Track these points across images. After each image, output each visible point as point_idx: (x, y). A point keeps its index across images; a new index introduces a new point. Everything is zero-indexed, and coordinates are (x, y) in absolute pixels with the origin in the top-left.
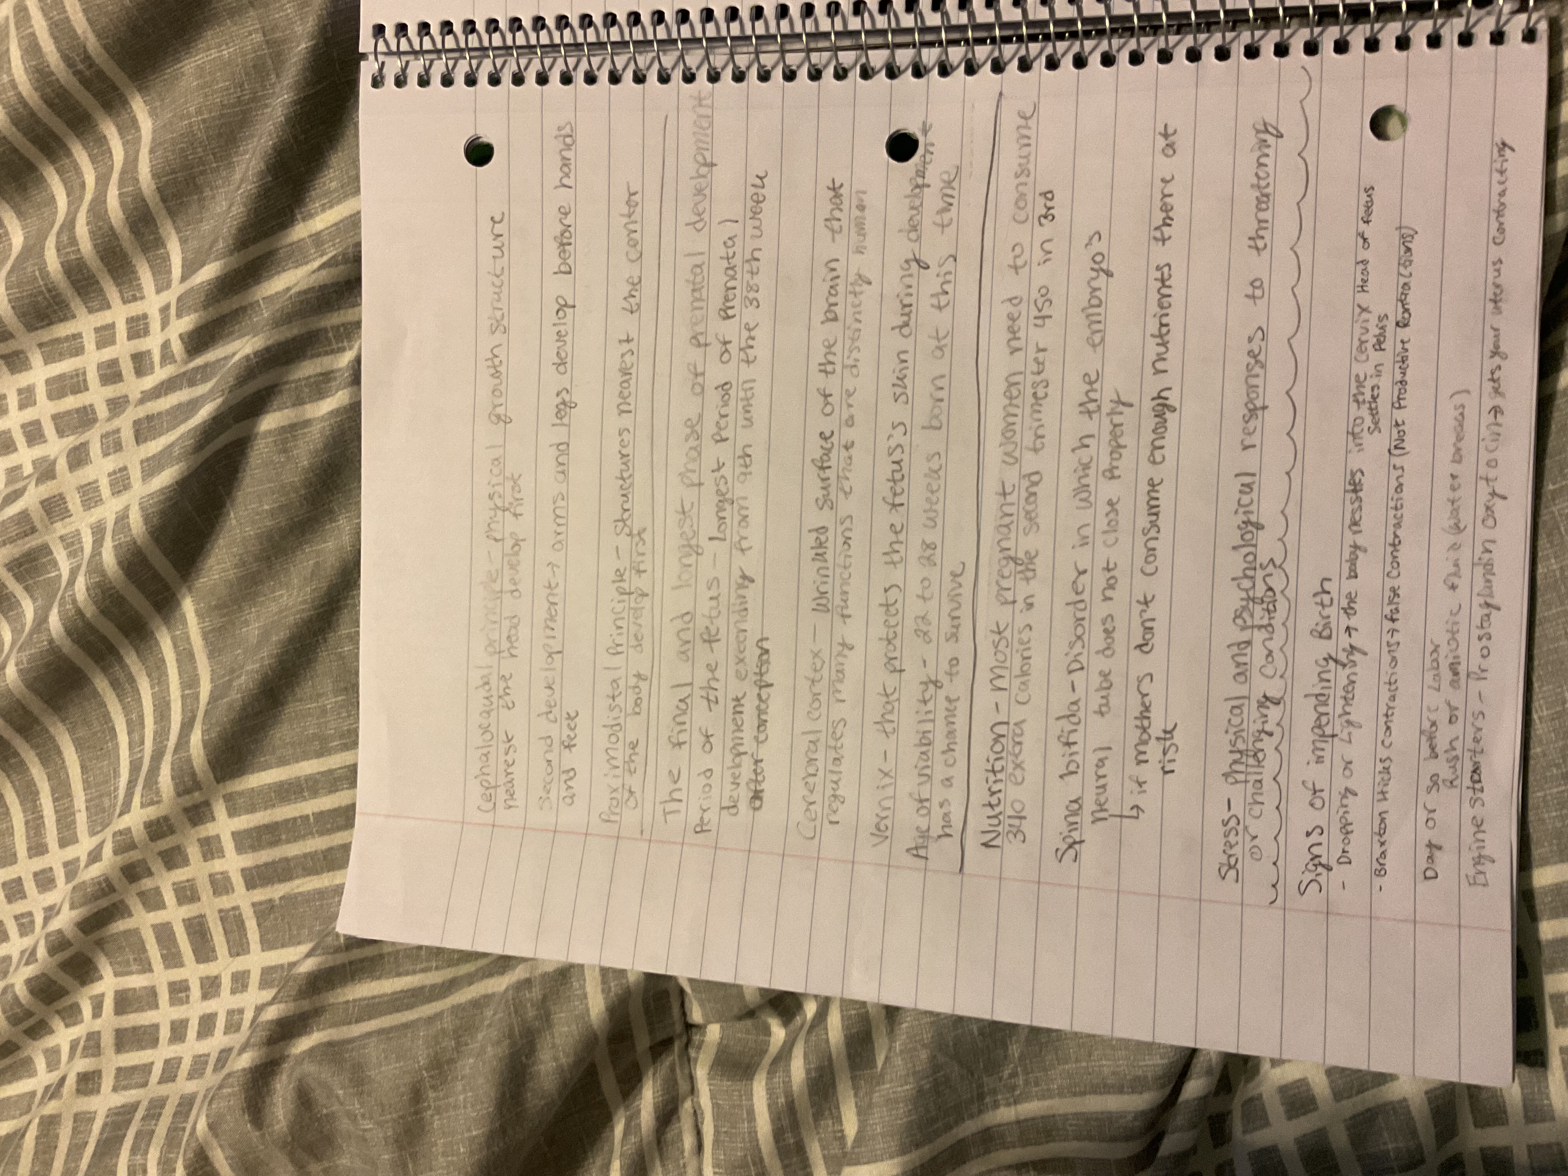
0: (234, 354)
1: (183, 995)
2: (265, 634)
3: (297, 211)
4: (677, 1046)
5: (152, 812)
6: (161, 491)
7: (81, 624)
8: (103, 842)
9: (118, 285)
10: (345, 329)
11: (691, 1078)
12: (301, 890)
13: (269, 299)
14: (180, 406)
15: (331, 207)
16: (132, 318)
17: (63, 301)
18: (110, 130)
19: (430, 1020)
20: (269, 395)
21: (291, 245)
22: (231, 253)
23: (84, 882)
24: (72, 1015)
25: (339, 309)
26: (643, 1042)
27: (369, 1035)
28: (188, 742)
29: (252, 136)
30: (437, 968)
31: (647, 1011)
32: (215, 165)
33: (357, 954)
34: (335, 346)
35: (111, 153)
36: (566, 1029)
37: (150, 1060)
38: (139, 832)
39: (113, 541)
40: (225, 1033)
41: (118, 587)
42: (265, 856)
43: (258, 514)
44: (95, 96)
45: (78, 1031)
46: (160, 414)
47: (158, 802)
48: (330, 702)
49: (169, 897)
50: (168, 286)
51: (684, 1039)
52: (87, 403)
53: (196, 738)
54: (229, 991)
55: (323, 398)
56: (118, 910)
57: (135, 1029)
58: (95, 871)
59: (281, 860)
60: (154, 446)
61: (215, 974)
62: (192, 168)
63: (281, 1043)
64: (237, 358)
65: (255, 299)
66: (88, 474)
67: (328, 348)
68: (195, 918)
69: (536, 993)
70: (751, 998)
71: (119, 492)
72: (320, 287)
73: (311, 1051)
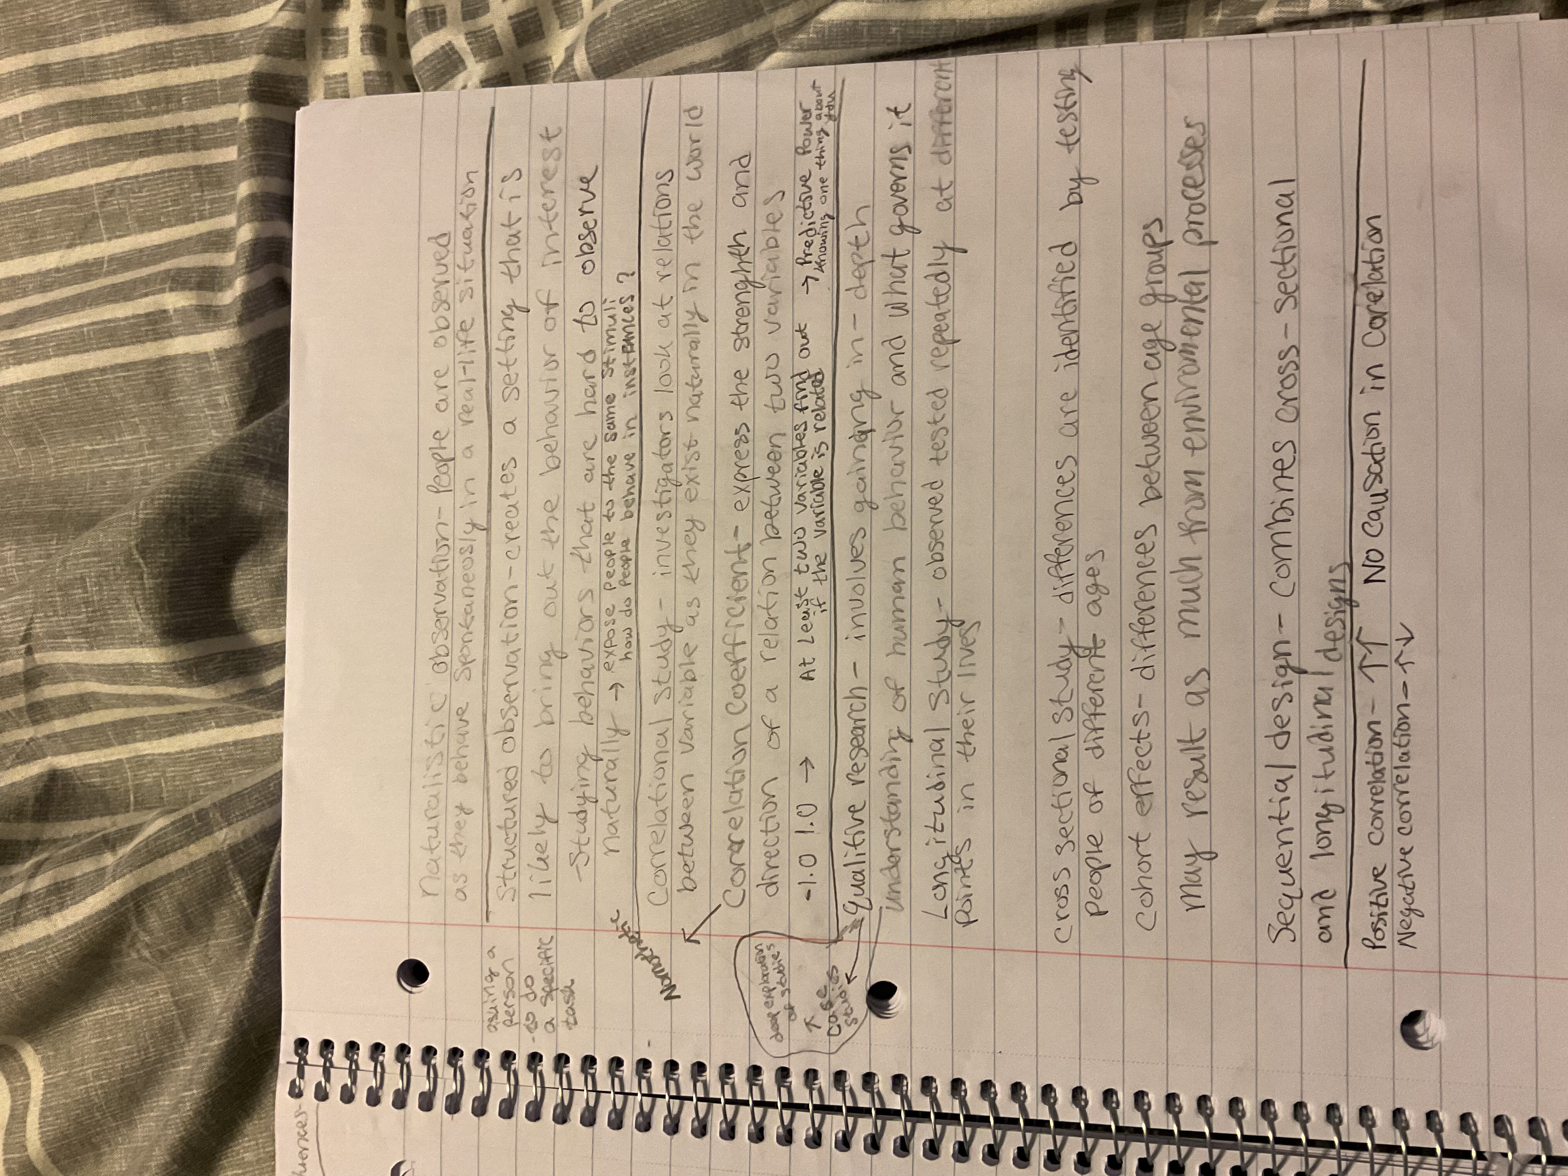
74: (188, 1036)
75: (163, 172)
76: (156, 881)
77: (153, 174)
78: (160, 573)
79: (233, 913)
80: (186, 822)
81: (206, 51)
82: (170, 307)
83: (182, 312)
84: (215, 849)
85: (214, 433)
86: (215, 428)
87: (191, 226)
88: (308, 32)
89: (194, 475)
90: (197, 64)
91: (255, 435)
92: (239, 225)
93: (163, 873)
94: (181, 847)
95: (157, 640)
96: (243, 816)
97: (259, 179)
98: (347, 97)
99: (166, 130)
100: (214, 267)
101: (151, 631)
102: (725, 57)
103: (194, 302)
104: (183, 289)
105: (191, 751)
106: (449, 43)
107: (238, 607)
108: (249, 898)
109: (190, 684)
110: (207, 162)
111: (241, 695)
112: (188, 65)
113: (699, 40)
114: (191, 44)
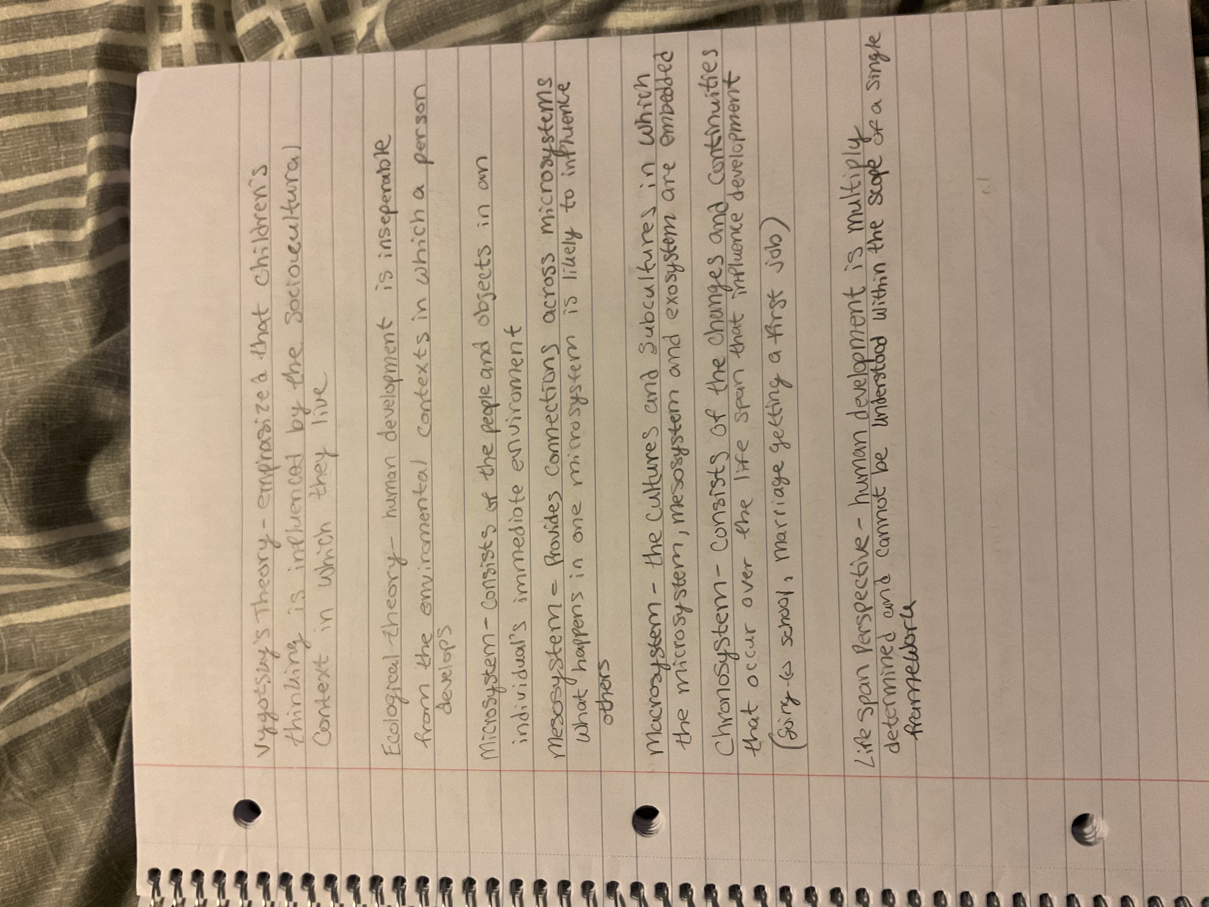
74: (58, 863)
75: (24, 128)
76: (26, 735)
77: (15, 130)
78: (24, 472)
79: (94, 759)
80: (51, 683)
81: (59, 25)
82: (31, 244)
83: (41, 247)
84: (78, 705)
85: (71, 350)
86: (71, 345)
87: (50, 174)
88: (147, 9)
89: (52, 388)
90: (52, 37)
91: (105, 352)
92: (90, 173)
93: (33, 727)
94: (47, 705)
95: (22, 528)
96: (101, 677)
97: (106, 134)
98: (181, 65)
99: (25, 92)
100: (69, 210)
101: (17, 522)
102: (503, 31)
103: (51, 239)
104: (42, 228)
105: (56, 620)
106: (268, 19)
107: (93, 499)
108: (107, 745)
109: (52, 566)
110: (62, 120)
111: (96, 574)
112: (44, 37)
113: (481, 17)
114: (47, 19)
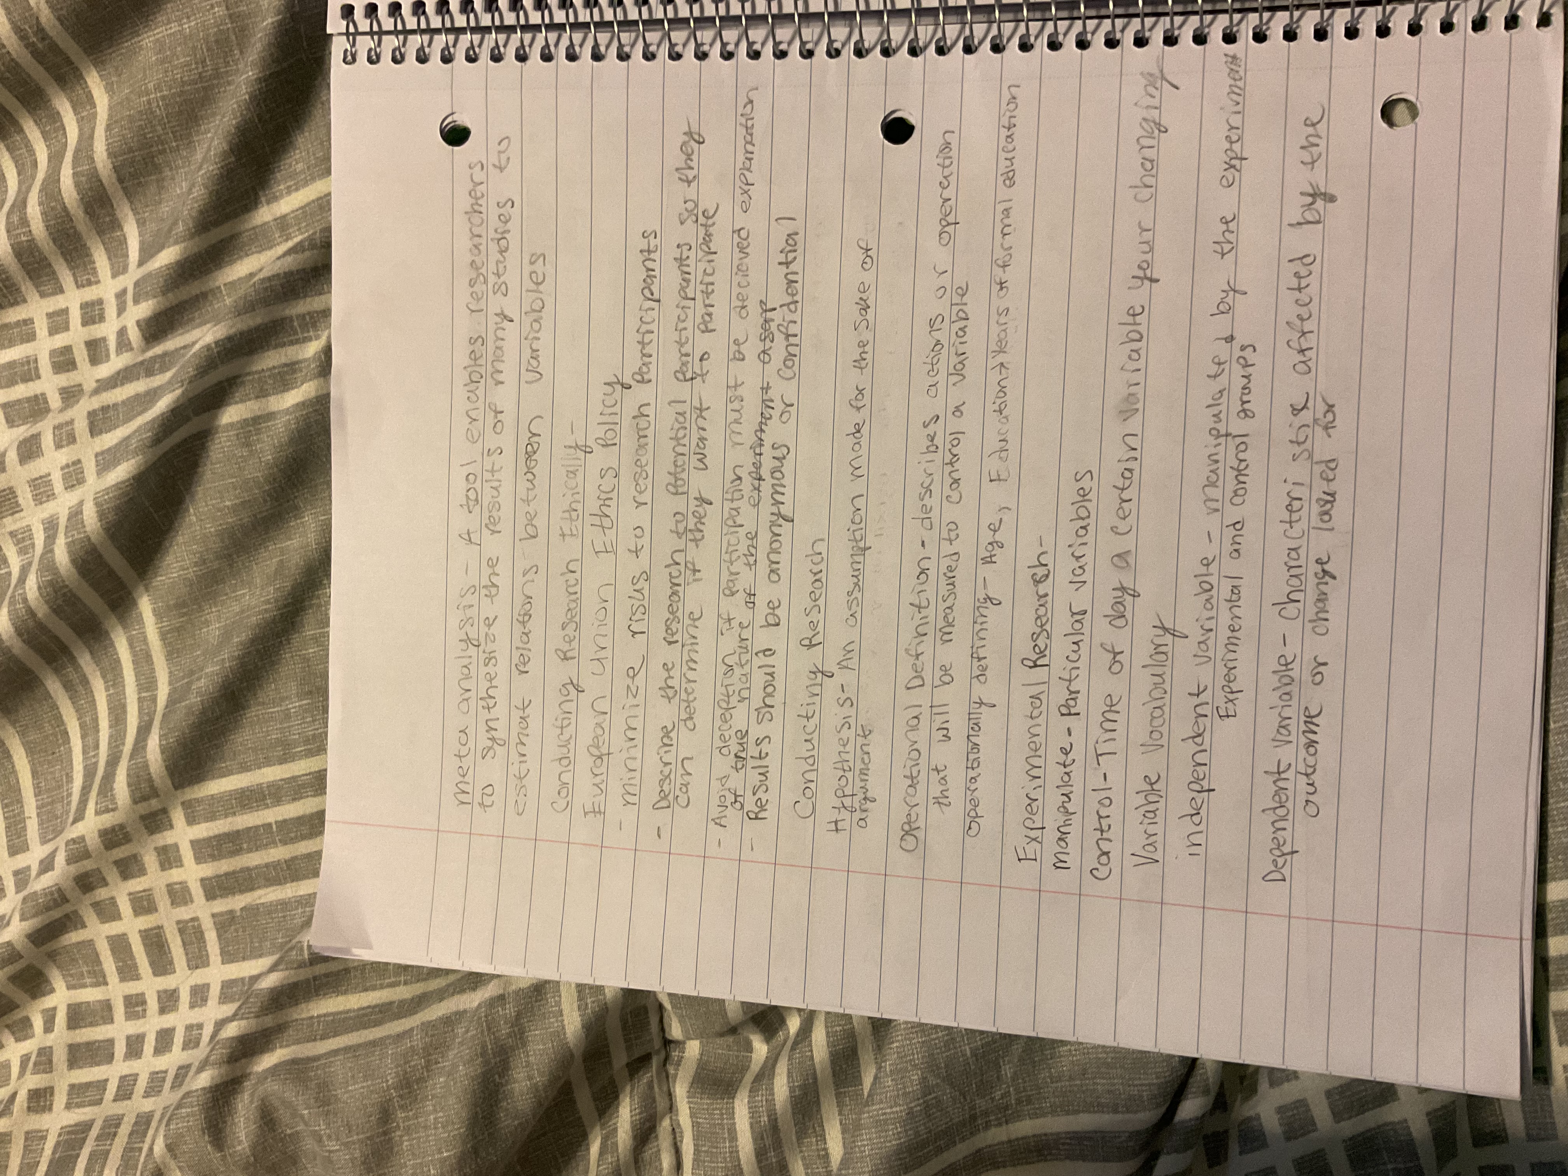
0: (194, 343)
1: (140, 1009)
2: (226, 635)
3: (261, 193)
4: (655, 1062)
5: (108, 820)
6: (117, 486)
7: (31, 623)
8: (56, 850)
9: (71, 268)
10: (312, 318)
11: (670, 1095)
12: (262, 901)
13: (232, 285)
14: (137, 396)
15: (297, 190)
16: (87, 303)
17: (14, 285)
18: (63, 106)
19: (400, 1037)
20: (230, 386)
21: (254, 228)
22: (192, 236)
23: (35, 893)
24: (22, 1030)
25: (305, 296)
26: (620, 1059)
27: (335, 1052)
28: (144, 748)
29: (214, 114)
30: (406, 983)
31: (624, 1027)
32: (174, 144)
33: (320, 969)
34: (300, 336)
35: (64, 129)
36: (541, 1047)
37: (104, 1077)
38: (93, 841)
39: (66, 537)
40: (183, 1049)
41: (71, 586)
42: (225, 866)
43: (219, 510)
44: (47, 69)
45: (29, 1046)
46: (115, 405)
47: (113, 810)
48: (294, 705)
49: (125, 906)
50: (125, 270)
51: (663, 1054)
52: (38, 392)
53: (154, 743)
54: (187, 1006)
55: (288, 390)
56: (70, 921)
57: (89, 1044)
58: (47, 881)
59: (242, 870)
60: (110, 439)
61: (173, 987)
62: (152, 146)
63: (243, 1061)
64: (197, 347)
65: (217, 284)
66: (38, 467)
67: (292, 338)
68: (151, 929)
69: (510, 1010)
70: (734, 1014)
71: (73, 486)
72: (285, 273)
73: (274, 1071)
